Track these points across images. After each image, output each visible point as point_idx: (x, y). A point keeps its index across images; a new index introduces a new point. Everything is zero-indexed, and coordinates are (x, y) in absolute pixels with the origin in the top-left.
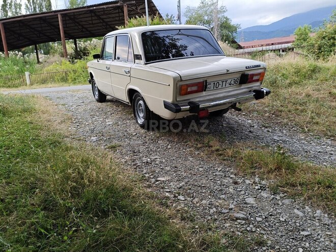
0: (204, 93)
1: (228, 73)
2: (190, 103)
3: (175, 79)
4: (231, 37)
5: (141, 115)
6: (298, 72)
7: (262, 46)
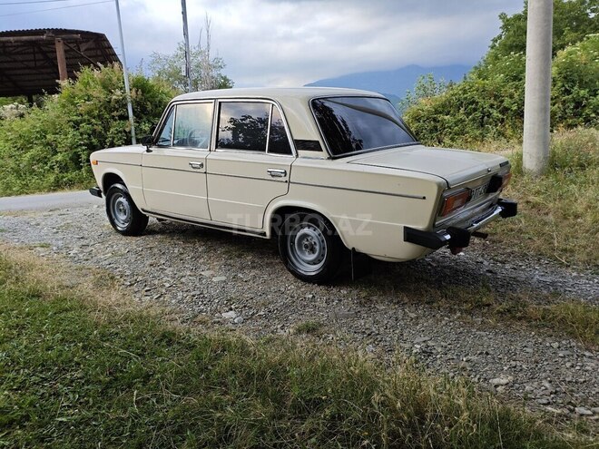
1: (488, 175)
2: (451, 229)
3: (439, 187)
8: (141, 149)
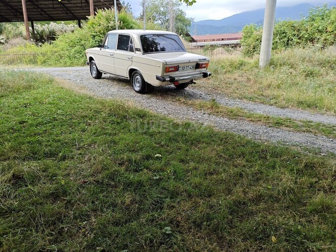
0: (177, 72)
1: (189, 62)
2: (170, 77)
3: (163, 63)
4: (186, 30)
5: (138, 85)
6: (231, 65)
7: (213, 40)
8: (99, 49)
